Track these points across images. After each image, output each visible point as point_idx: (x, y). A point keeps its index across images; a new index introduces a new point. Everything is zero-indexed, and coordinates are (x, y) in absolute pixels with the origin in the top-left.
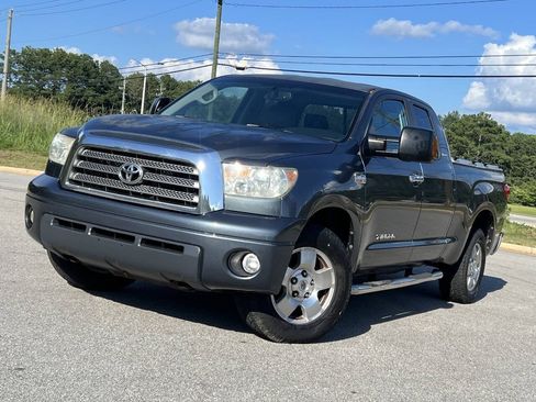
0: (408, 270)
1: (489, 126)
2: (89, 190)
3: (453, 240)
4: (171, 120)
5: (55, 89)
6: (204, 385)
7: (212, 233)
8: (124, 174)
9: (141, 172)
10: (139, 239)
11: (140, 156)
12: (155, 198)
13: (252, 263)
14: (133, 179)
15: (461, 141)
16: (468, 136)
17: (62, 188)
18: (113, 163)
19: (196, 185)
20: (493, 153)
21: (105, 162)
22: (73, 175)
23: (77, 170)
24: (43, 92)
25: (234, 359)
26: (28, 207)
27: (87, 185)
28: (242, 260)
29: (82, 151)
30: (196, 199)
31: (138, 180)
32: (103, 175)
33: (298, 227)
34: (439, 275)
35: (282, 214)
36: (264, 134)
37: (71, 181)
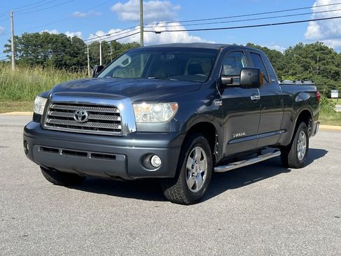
0: (259, 152)
1: (323, 50)
2: (59, 128)
3: (286, 131)
4: (103, 81)
5: (46, 57)
6: (131, 234)
7: (132, 146)
8: (77, 117)
9: (86, 114)
10: (89, 154)
11: (85, 105)
12: (97, 129)
13: (156, 161)
14: (82, 120)
15: (306, 62)
16: (310, 58)
17: (43, 129)
18: (70, 111)
19: (119, 119)
20: (327, 67)
21: (65, 111)
22: (48, 120)
23: (50, 117)
24: (38, 60)
25: (151, 218)
26: (25, 142)
27: (57, 125)
28: (150, 159)
29: (52, 106)
30: (120, 127)
31: (86, 120)
32: (65, 118)
33: (182, 136)
34: (278, 154)
35: (171, 130)
36: (156, 83)
37: (47, 124)
